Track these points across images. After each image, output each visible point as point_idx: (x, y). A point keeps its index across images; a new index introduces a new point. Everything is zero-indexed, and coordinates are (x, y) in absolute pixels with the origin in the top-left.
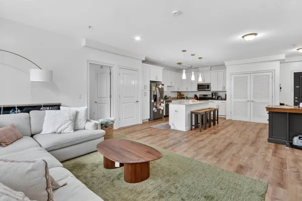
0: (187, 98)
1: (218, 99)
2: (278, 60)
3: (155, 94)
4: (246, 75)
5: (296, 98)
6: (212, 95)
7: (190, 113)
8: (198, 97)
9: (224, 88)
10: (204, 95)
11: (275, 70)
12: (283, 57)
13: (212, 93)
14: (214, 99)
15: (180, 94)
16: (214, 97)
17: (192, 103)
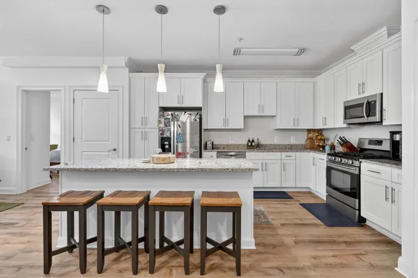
3: (168, 134)
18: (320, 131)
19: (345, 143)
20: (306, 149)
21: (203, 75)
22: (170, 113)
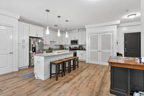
0: (66, 49)
1: (82, 50)
2: (116, 24)
3: (34, 46)
4: (97, 34)
5: (126, 49)
6: (79, 47)
7: (49, 64)
8: (72, 48)
9: (85, 43)
10: (75, 47)
11: (114, 31)
12: (118, 22)
13: (79, 46)
14: (80, 50)
15: (62, 47)
16: (80, 48)
17: (57, 54)
18: (62, 45)
19: (70, 48)
20: (60, 49)
21: (44, 28)
22: (35, 39)
